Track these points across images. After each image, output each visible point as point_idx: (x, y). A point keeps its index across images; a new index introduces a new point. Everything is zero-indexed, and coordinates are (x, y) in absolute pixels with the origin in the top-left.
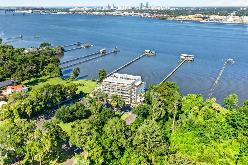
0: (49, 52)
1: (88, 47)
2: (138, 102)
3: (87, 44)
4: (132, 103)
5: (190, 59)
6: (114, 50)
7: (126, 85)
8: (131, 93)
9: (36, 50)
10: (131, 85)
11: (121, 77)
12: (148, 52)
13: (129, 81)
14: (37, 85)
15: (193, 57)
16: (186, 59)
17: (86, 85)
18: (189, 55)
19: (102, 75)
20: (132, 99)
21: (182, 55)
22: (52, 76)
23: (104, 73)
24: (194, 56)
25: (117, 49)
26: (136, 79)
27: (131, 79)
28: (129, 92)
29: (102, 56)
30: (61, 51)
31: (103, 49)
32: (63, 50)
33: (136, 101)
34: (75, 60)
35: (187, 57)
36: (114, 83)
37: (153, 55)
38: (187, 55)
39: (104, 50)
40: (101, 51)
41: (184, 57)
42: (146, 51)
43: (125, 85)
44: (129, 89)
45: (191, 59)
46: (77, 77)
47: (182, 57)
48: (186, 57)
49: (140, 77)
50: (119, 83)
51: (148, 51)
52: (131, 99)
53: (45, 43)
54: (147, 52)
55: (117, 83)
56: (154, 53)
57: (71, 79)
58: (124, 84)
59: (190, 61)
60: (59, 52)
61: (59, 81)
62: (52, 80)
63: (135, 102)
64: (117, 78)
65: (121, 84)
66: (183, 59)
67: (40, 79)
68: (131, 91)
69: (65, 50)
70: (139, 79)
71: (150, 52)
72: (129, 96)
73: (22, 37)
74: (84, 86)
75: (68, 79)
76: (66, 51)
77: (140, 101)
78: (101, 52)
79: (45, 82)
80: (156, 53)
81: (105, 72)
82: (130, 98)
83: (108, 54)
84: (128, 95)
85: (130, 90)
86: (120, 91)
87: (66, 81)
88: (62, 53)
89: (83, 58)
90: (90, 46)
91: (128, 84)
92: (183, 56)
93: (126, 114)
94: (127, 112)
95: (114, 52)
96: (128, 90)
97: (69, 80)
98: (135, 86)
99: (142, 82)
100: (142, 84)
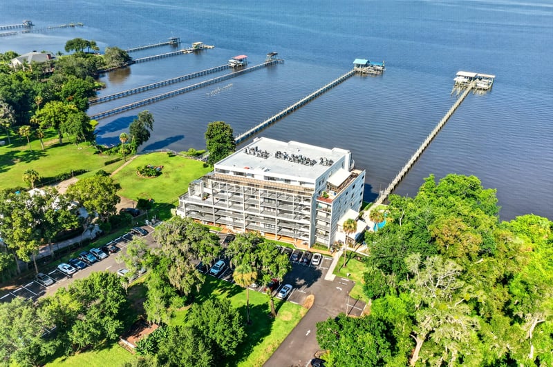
0: (81, 65)
1: (198, 51)
2: (340, 243)
3: (197, 43)
4: (319, 245)
5: (482, 85)
6: (268, 59)
7: (298, 184)
8: (315, 213)
9: (46, 59)
10: (313, 187)
11: (278, 154)
12: (362, 66)
13: (309, 168)
14: (5, 171)
15: (490, 79)
16: (472, 84)
17: (167, 173)
18: (479, 75)
19: (218, 141)
20: (319, 231)
21: (459, 73)
22: (64, 140)
23: (223, 134)
24: (494, 77)
25: (277, 58)
26: (331, 162)
27: (314, 163)
28: (307, 209)
29: (236, 75)
30: (118, 62)
31: (236, 58)
32: (127, 59)
33: (332, 238)
34: (155, 87)
35: (475, 79)
36: (253, 175)
37: (375, 72)
38: (473, 75)
39: (241, 60)
40: (232, 63)
41: (466, 80)
42: (357, 61)
43: (292, 183)
44: (308, 200)
45: (486, 87)
46: (145, 144)
47: (460, 80)
48: (471, 79)
49: (346, 154)
50: (272, 179)
51: (364, 62)
52: (315, 231)
53: (79, 40)
54: (358, 66)
55: (262, 178)
56: (380, 68)
57: (122, 150)
58: (288, 181)
59: (484, 90)
60: (116, 64)
61: (84, 158)
62: (61, 154)
63: (327, 243)
64: (266, 157)
65: (278, 179)
66: (463, 86)
67: (23, 149)
68: (316, 205)
69: (133, 59)
70: (343, 158)
71: (366, 65)
72: (308, 222)
73: (30, 25)
74: (158, 174)
75: (113, 150)
76: (134, 62)
77: (348, 239)
78: (233, 65)
79: (35, 159)
80: (384, 67)
81: (228, 132)
82: (310, 231)
83: (251, 70)
84: (302, 221)
85: (310, 204)
86: (274, 204)
87: (107, 157)
88: (125, 67)
89: (180, 80)
90: (206, 48)
91: (301, 183)
92: (461, 77)
93: (294, 299)
94: (299, 287)
95: (266, 65)
96: (302, 203)
97: (117, 151)
98: (330, 187)
99: (355, 168)
100: (352, 176)
